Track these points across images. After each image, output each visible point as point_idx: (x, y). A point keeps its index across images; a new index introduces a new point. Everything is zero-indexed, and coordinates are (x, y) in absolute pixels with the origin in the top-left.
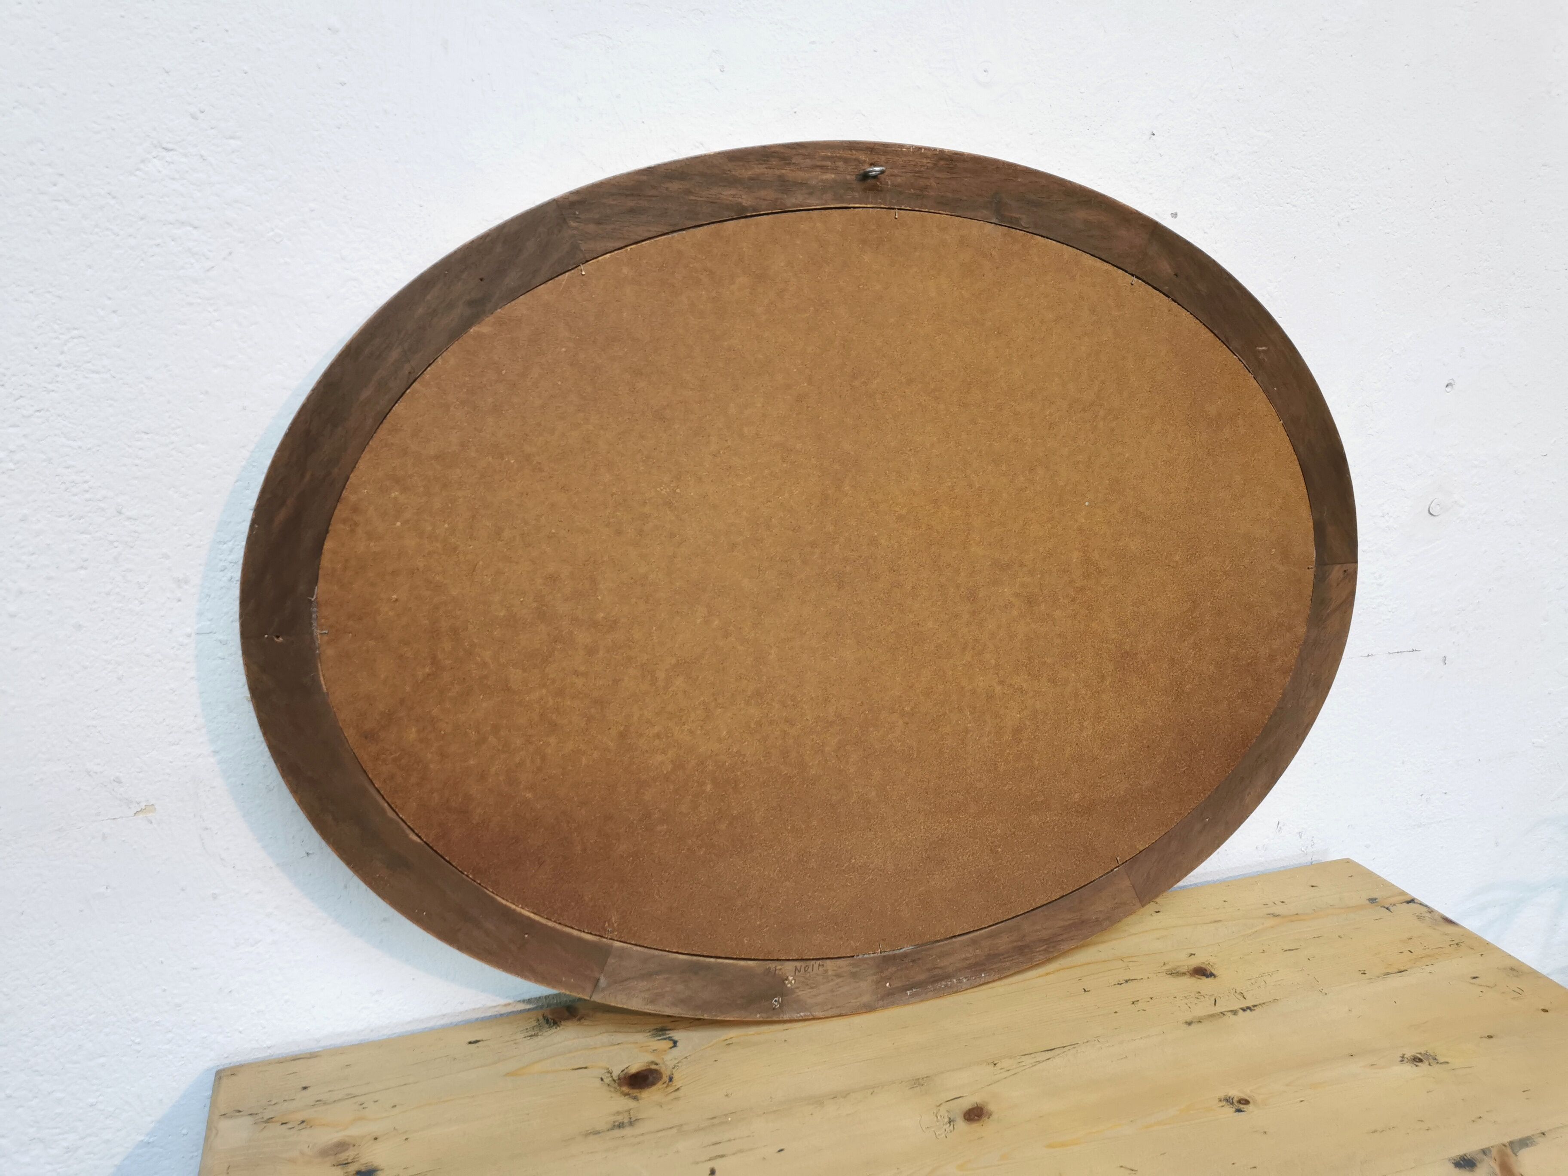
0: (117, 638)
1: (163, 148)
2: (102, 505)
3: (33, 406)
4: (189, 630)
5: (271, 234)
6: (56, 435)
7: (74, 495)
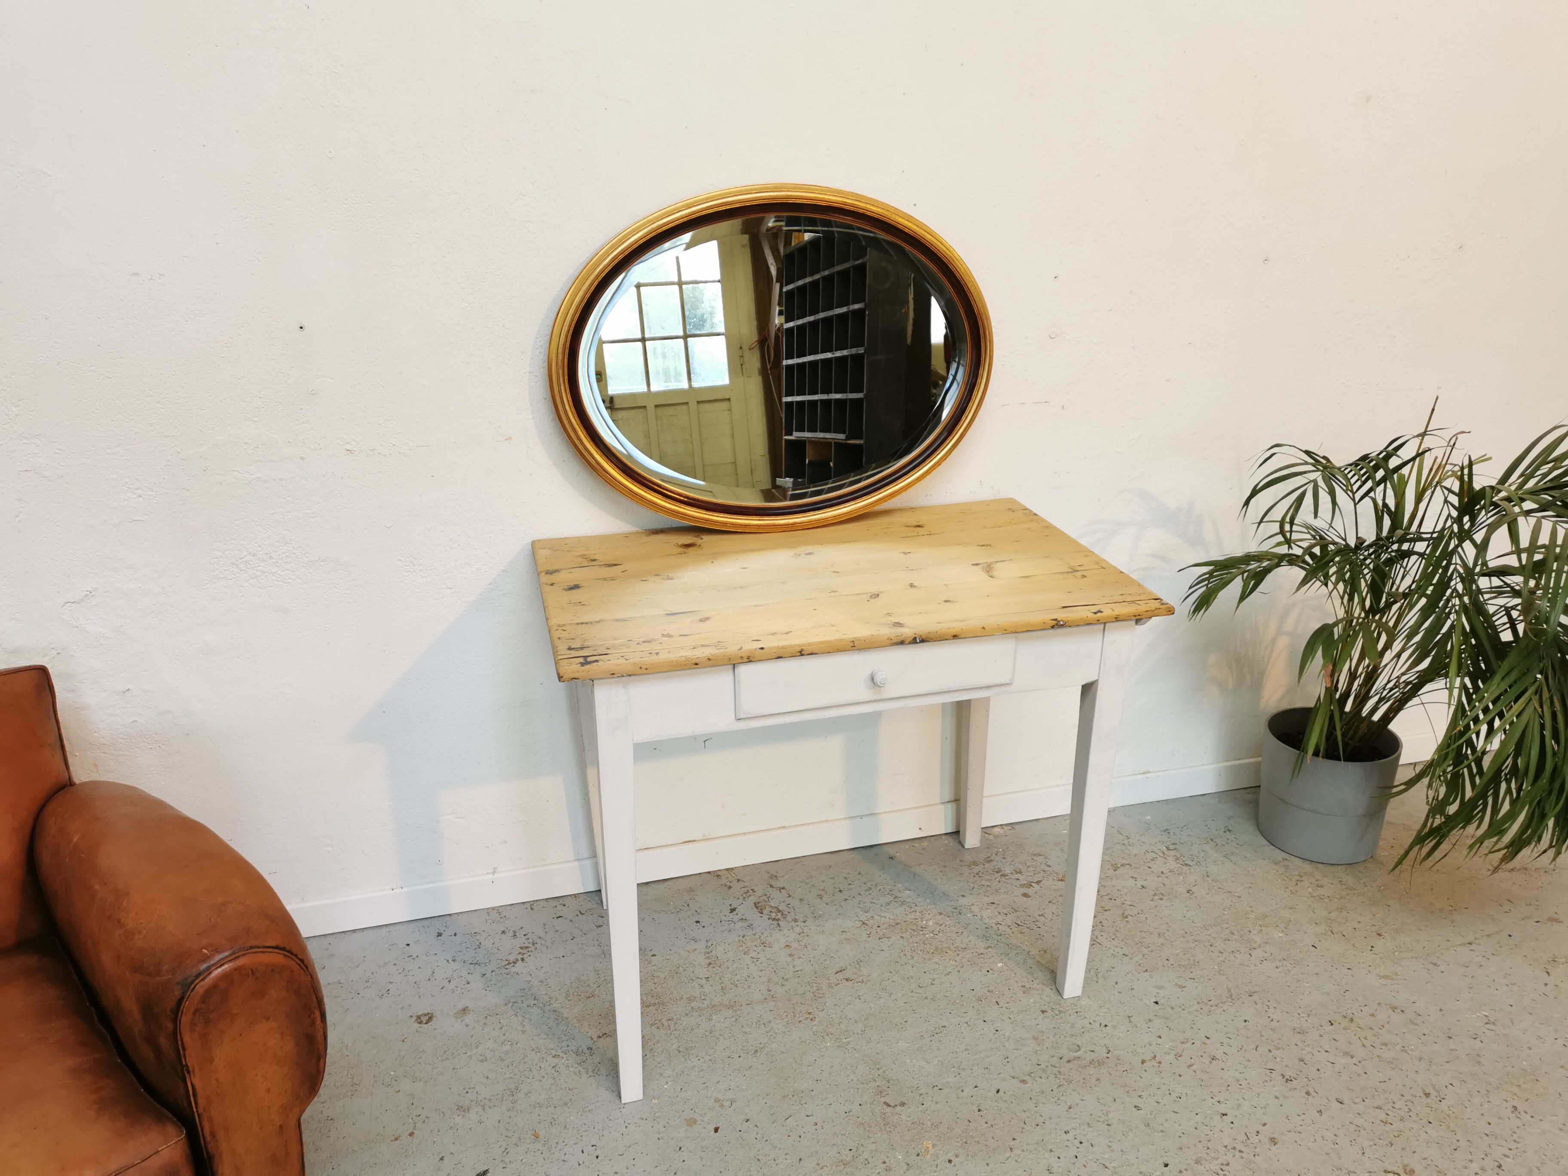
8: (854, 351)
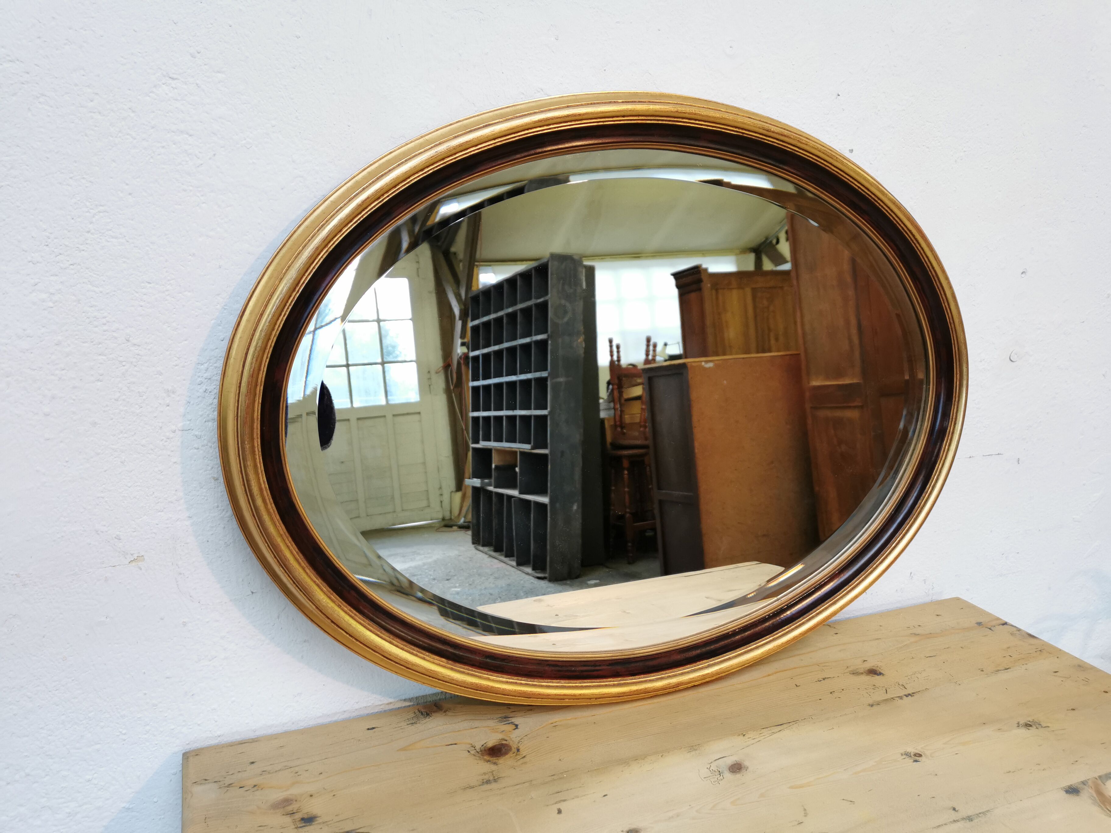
0: (122, 432)
1: (170, 78)
2: (115, 334)
3: (68, 261)
4: (174, 428)
5: (244, 142)
6: (84, 283)
7: (96, 327)
8: (538, 375)
